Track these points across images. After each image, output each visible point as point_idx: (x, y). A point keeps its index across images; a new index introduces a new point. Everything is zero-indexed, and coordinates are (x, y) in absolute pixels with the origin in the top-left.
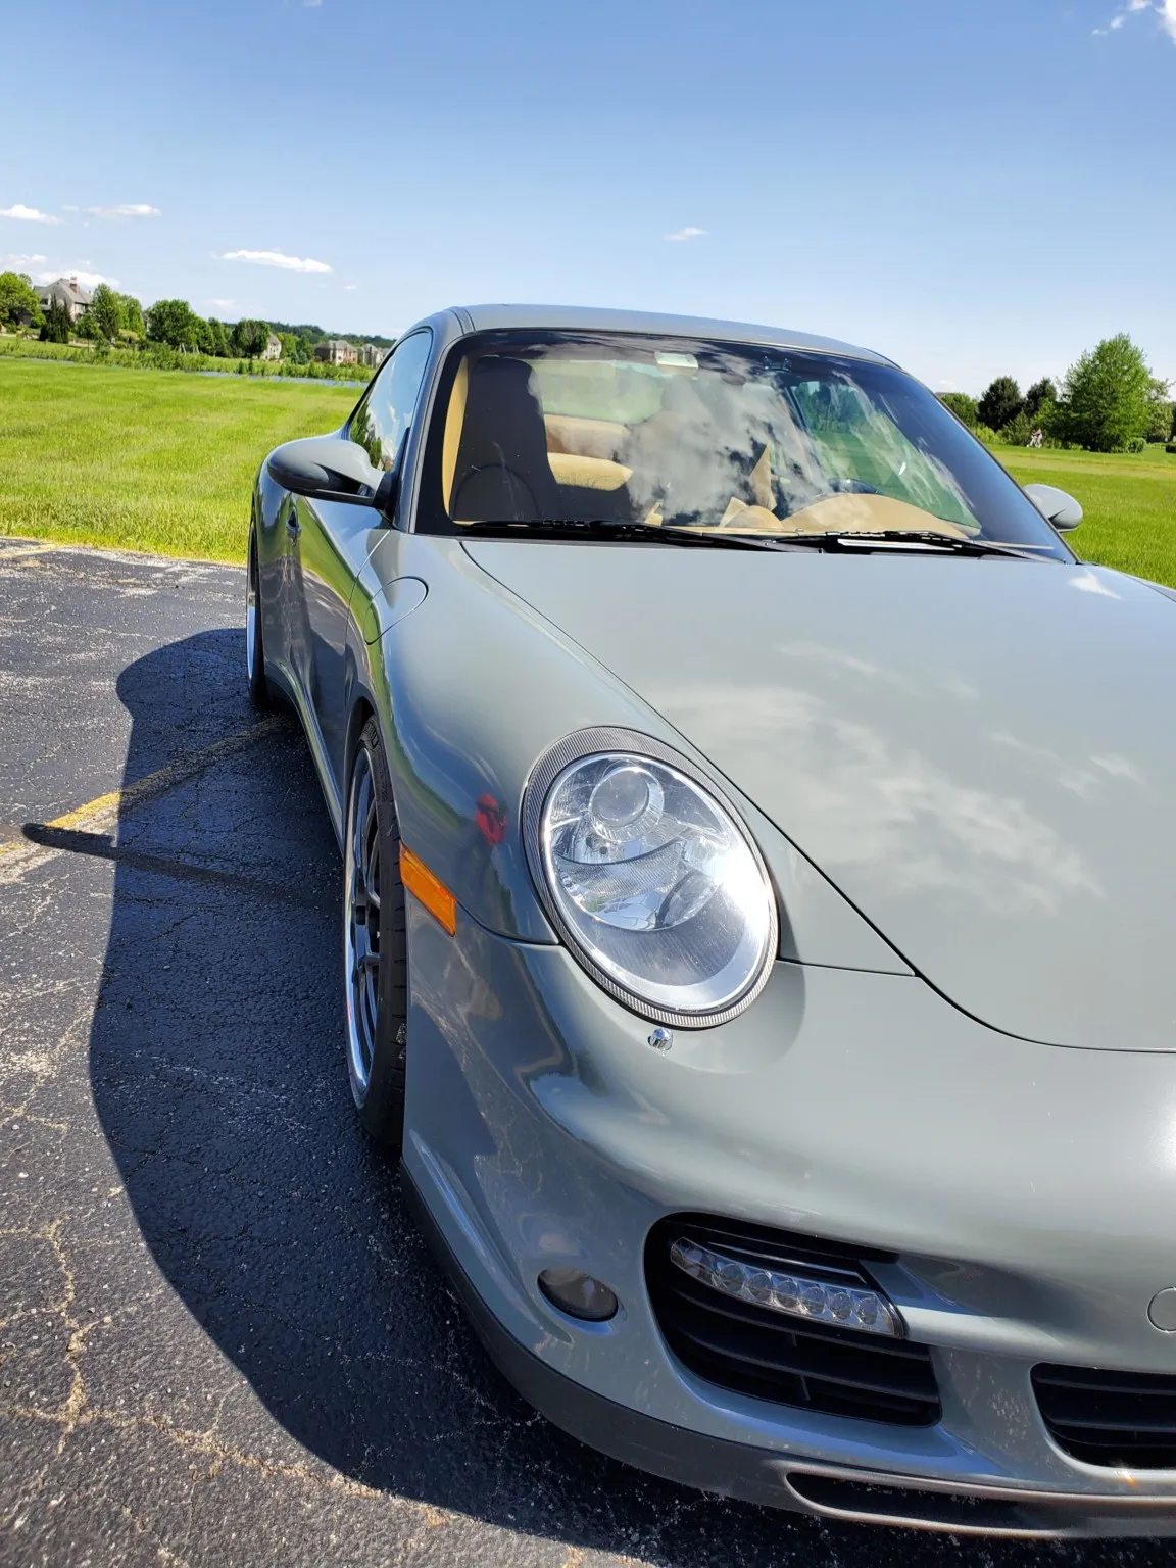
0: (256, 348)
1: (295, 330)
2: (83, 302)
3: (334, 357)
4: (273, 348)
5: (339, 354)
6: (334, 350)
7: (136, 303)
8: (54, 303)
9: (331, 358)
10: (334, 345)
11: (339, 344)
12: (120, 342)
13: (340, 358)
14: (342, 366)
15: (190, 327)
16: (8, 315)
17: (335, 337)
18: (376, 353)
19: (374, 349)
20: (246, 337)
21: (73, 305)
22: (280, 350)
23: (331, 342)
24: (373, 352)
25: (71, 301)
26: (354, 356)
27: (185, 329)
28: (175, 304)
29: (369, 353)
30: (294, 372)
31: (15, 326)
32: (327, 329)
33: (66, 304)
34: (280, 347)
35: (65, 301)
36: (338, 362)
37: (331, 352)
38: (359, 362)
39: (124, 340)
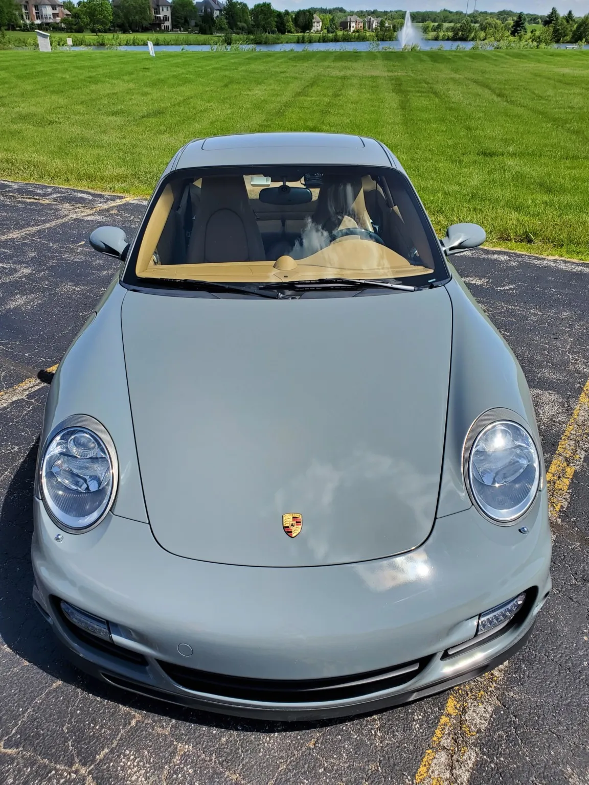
0: (307, 26)
1: (330, 12)
2: (220, 9)
3: (350, 27)
4: (318, 25)
5: (353, 24)
6: (350, 22)
7: (245, 5)
8: (206, 10)
9: (348, 28)
10: (350, 19)
11: (353, 18)
12: (238, 30)
13: (353, 27)
14: (354, 32)
15: (272, 18)
16: (183, 21)
17: (352, 14)
18: (373, 21)
19: (372, 19)
20: (301, 20)
21: (215, 11)
22: (321, 25)
23: (349, 18)
24: (371, 21)
25: (214, 8)
26: (361, 24)
27: (269, 20)
28: (264, 4)
29: (369, 22)
30: (326, 39)
31: (187, 27)
32: (348, 9)
33: (211, 11)
34: (321, 23)
35: (211, 9)
36: (352, 29)
37: (349, 23)
38: (364, 28)
39: (240, 29)
